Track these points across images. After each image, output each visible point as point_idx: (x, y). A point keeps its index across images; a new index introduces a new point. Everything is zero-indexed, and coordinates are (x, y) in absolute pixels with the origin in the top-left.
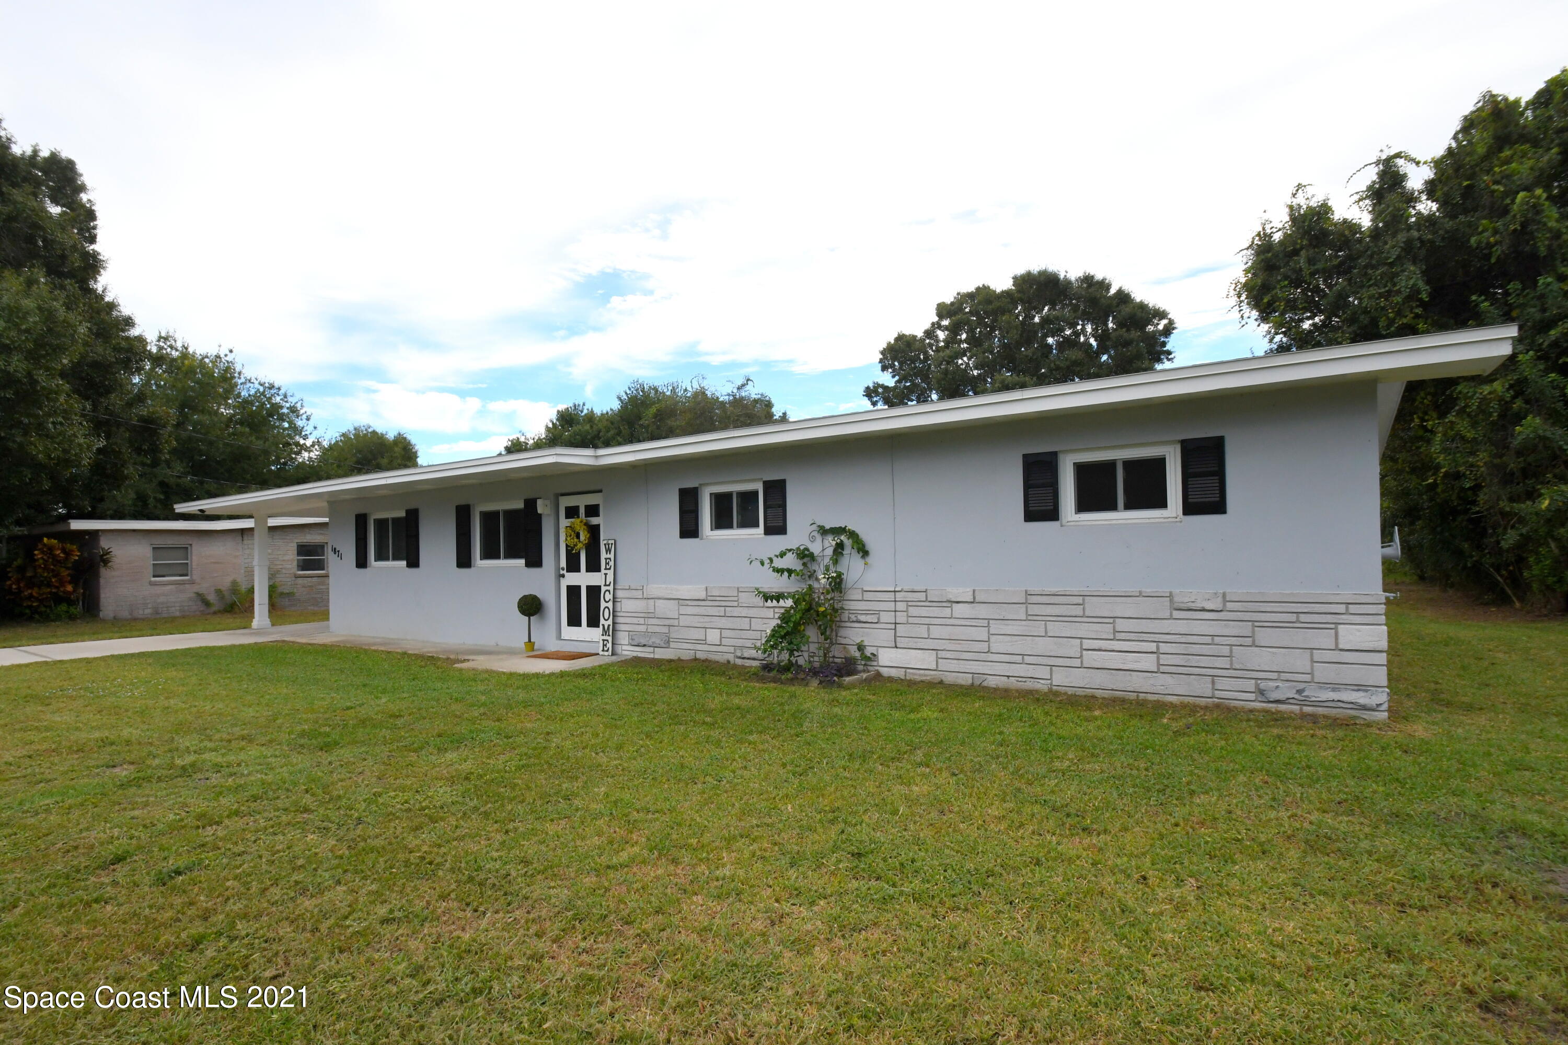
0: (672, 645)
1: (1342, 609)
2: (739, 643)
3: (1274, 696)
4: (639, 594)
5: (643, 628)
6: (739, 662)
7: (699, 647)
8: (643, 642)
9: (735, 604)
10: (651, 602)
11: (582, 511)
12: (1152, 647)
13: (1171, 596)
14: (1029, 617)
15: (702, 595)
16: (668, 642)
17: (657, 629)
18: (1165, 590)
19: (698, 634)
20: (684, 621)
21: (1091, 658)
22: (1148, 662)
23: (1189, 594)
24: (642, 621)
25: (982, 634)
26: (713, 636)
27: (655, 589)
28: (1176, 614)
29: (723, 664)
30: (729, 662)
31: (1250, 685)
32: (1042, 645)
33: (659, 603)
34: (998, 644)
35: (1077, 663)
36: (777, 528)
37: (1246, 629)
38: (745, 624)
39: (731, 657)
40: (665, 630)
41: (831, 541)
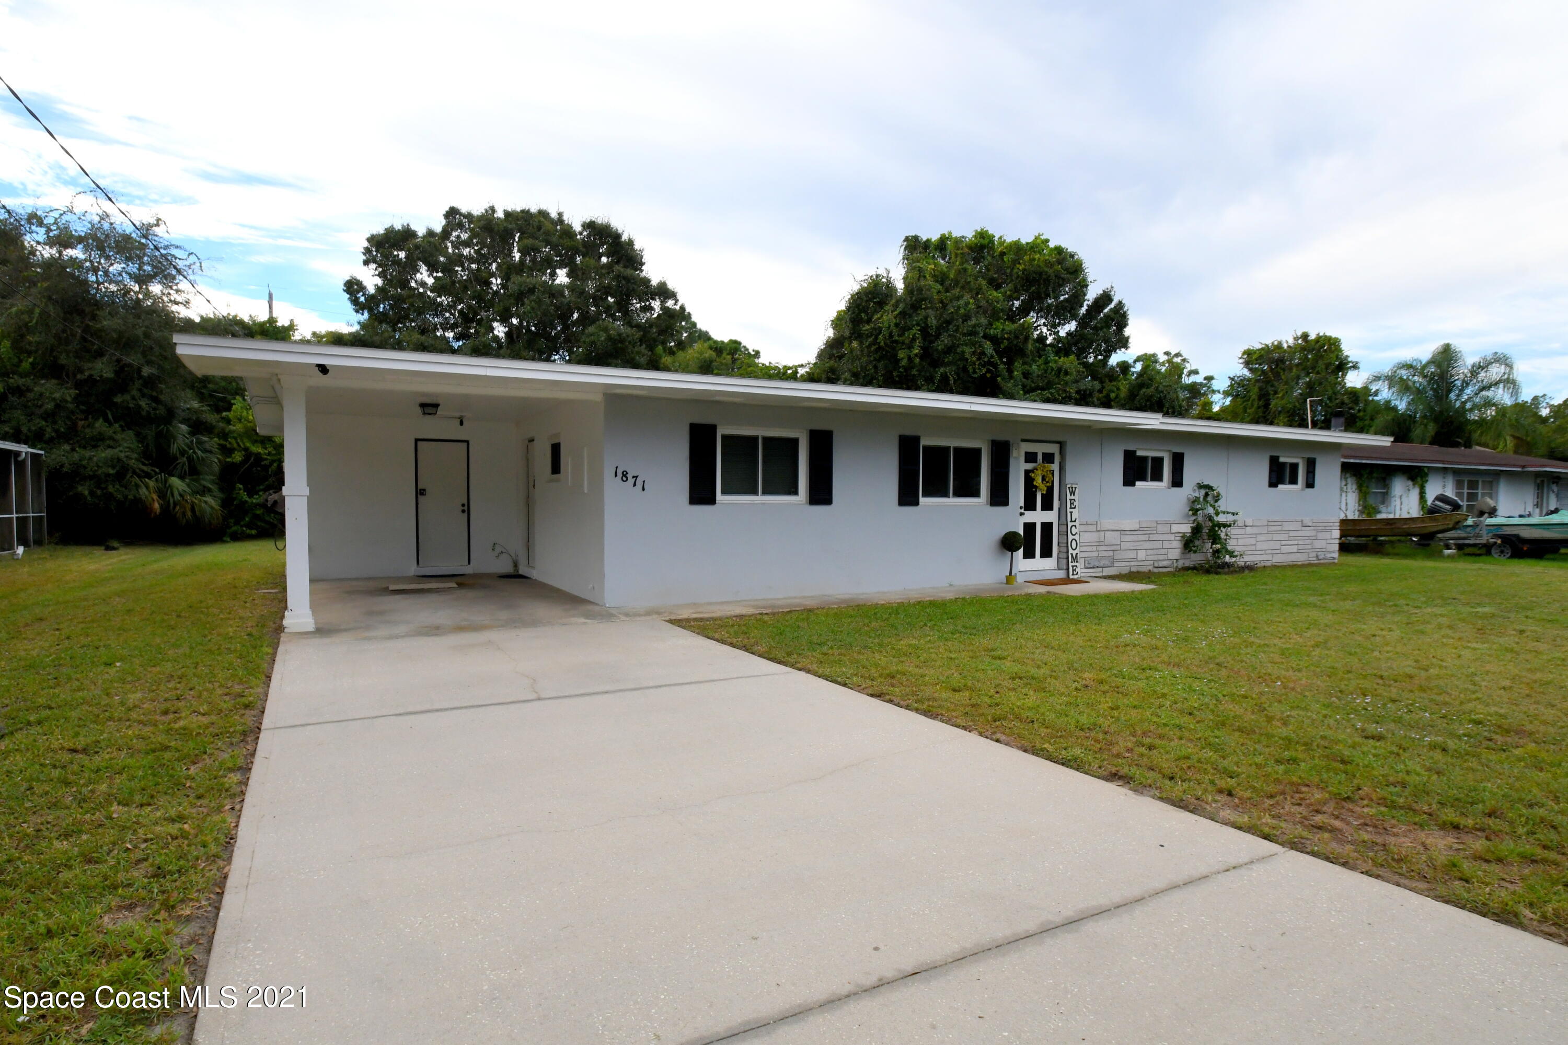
0: (1116, 564)
1: (1331, 524)
2: (1156, 558)
3: (1320, 557)
4: (1093, 528)
5: (1095, 554)
6: (1156, 570)
7: (1133, 564)
8: (1097, 564)
9: (1155, 532)
10: (1102, 533)
11: (1040, 457)
12: (1296, 542)
13: (1302, 521)
14: (1269, 532)
15: (1136, 527)
16: (1113, 563)
17: (1105, 554)
18: (1299, 519)
19: (1132, 555)
20: (1124, 546)
21: (1285, 549)
22: (1295, 549)
23: (1307, 521)
24: (1095, 548)
25: (1253, 541)
26: (1142, 555)
27: (1106, 523)
28: (1304, 528)
29: (1147, 573)
30: (1150, 571)
31: (1314, 554)
32: (1272, 545)
33: (1108, 533)
34: (1260, 546)
35: (1278, 552)
36: (1177, 482)
37: (1313, 533)
38: (1159, 545)
39: (1151, 568)
40: (1111, 554)
41: (1203, 492)
